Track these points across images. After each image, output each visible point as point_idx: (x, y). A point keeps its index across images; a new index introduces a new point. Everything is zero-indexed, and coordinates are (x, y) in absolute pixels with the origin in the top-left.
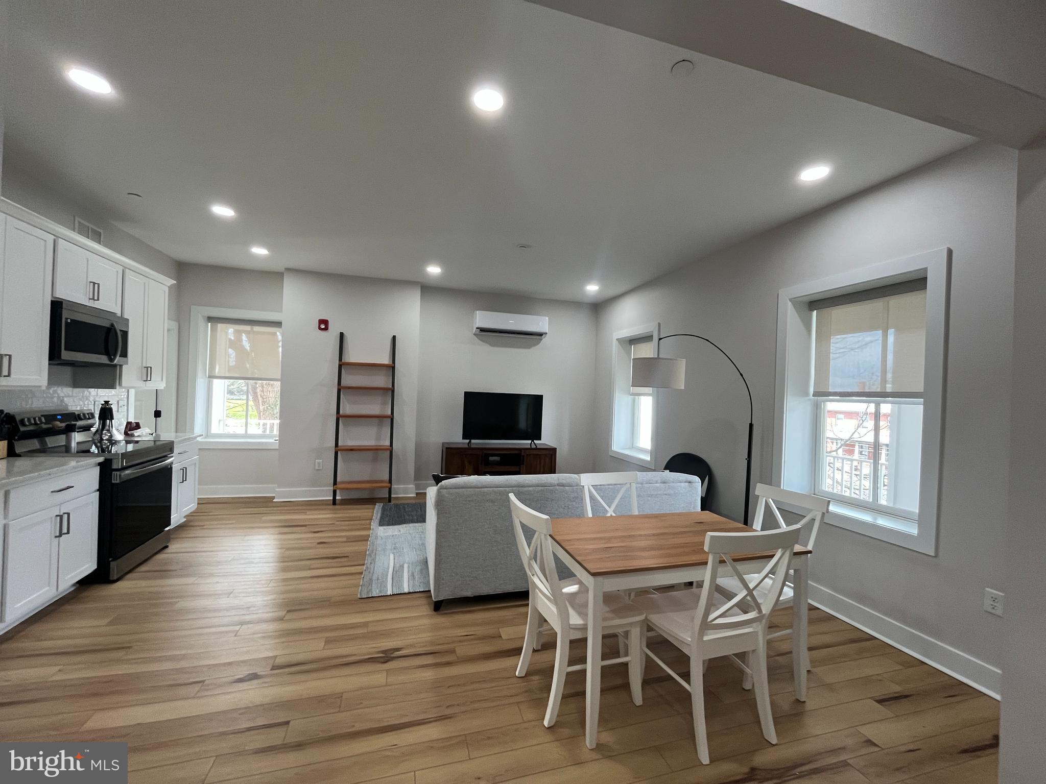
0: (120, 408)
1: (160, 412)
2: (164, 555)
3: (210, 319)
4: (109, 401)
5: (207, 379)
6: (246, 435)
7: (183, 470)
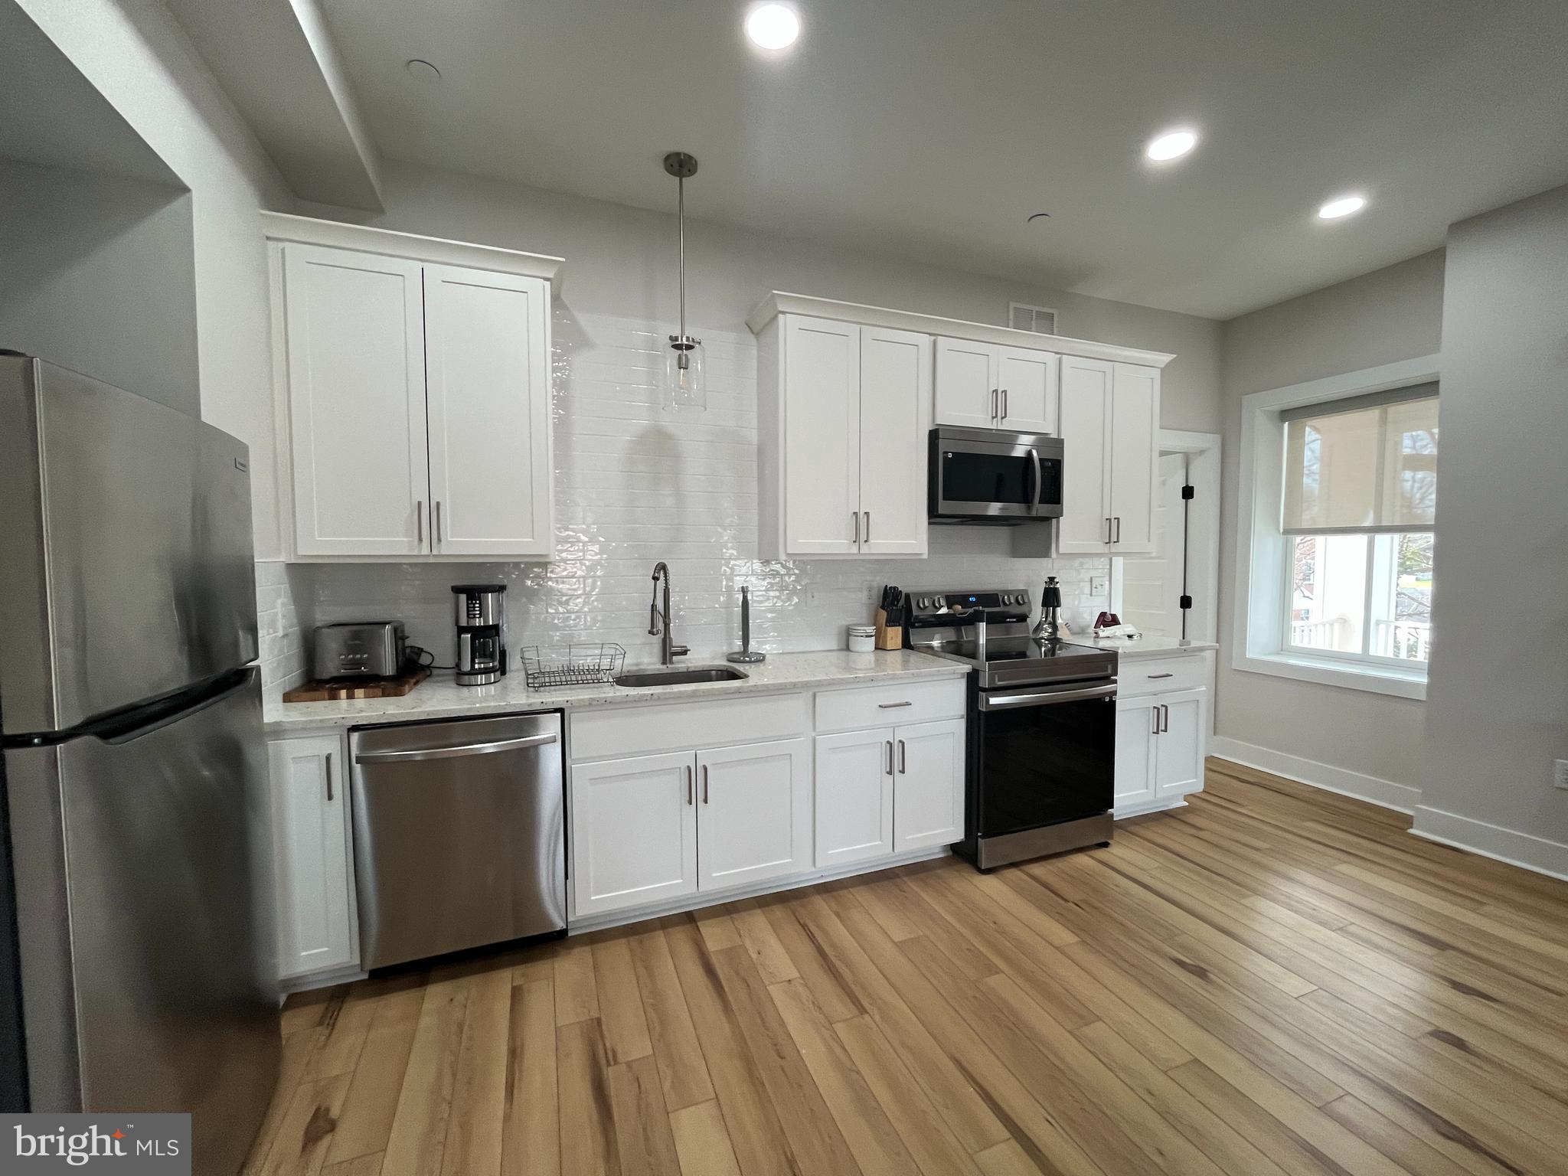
0: (1094, 590)
1: (1189, 599)
2: (1087, 858)
3: (1287, 414)
4: (1055, 578)
5: (1281, 538)
6: (1364, 659)
7: (1158, 709)
